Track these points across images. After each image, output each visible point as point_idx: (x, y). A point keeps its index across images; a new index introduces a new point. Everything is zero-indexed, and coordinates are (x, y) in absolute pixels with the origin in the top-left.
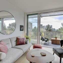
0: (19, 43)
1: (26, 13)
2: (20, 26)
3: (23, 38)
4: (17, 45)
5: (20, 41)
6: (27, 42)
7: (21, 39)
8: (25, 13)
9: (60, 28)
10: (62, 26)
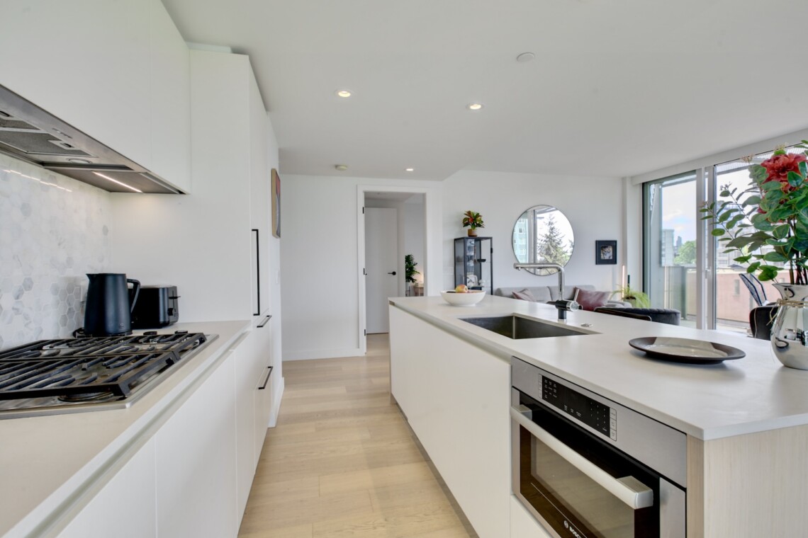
1: (632, 178)
2: (596, 241)
3: (598, 293)
7: (591, 295)
8: (624, 179)
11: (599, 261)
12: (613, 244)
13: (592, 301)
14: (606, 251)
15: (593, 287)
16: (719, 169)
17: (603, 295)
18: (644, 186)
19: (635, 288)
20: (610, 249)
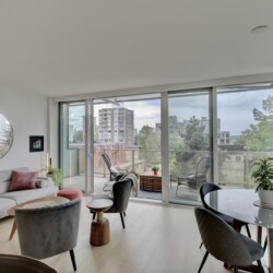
0: (17, 185)
1: (53, 98)
2: (30, 137)
3: (30, 173)
4: (9, 191)
5: (19, 179)
6: (40, 182)
7: (24, 175)
8: (48, 99)
9: (248, 131)
10: (258, 122)
11: (32, 150)
12: (42, 138)
13: (25, 180)
14: (36, 143)
15: (27, 169)
16: (95, 101)
17: (33, 174)
18: (60, 104)
19: (55, 166)
20: (39, 142)
